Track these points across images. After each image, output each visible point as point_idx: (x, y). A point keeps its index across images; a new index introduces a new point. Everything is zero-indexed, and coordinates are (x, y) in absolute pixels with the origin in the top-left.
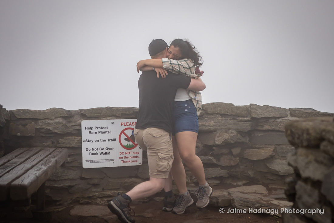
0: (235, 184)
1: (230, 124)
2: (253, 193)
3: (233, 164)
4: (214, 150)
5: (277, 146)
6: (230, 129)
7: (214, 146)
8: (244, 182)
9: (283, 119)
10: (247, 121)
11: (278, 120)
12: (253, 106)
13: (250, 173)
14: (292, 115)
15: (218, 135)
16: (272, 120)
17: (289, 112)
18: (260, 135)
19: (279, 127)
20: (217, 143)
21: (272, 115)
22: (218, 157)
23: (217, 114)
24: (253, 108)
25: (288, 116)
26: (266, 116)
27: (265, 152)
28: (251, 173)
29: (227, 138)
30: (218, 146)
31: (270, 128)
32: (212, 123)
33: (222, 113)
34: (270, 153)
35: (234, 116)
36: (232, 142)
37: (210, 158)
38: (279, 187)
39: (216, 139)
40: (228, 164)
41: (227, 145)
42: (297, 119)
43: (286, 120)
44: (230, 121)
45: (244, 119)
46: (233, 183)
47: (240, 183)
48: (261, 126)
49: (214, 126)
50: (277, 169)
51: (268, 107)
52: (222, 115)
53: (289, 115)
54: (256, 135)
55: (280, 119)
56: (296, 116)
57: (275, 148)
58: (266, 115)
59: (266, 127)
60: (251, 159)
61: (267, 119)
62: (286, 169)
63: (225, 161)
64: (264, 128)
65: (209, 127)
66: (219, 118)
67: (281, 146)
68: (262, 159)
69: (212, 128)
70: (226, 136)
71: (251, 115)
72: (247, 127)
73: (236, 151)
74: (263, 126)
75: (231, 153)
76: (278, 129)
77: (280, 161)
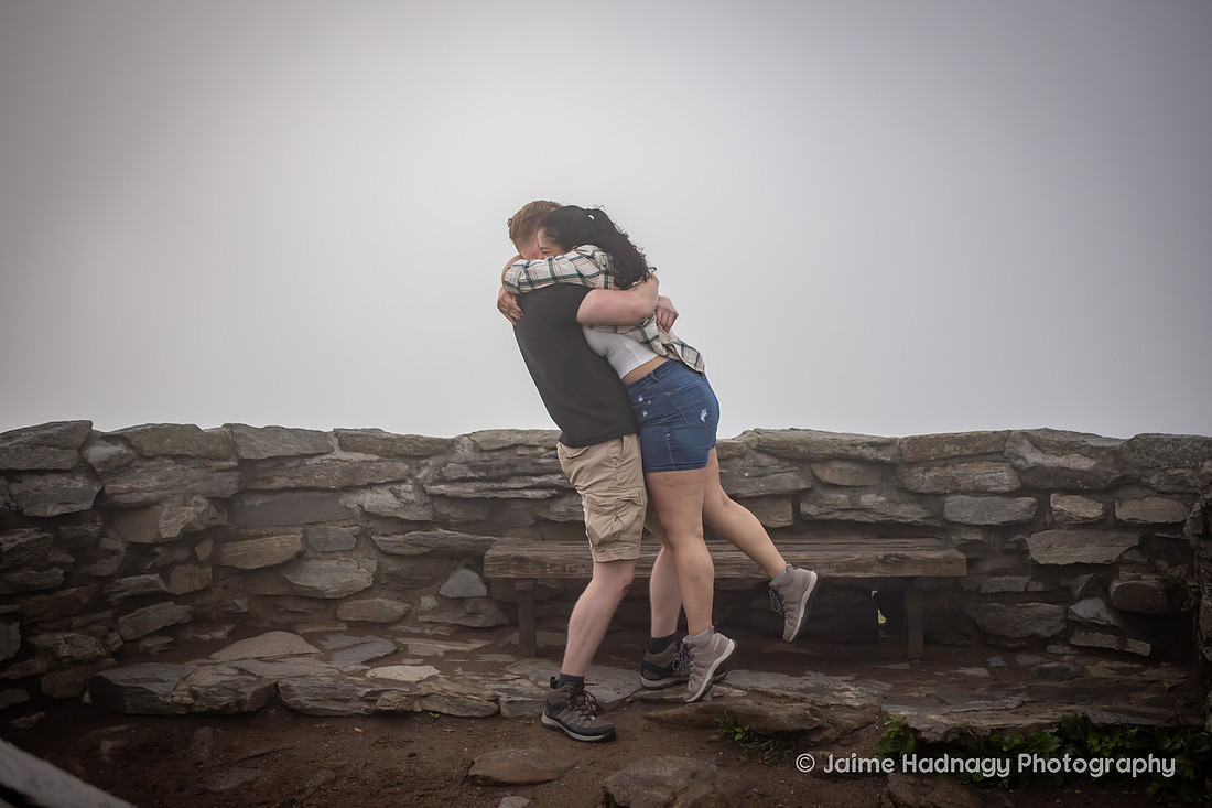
0: (208, 637)
1: (193, 481)
2: (285, 657)
3: (198, 588)
4: (157, 555)
5: (308, 528)
6: (194, 494)
7: (157, 544)
8: (228, 628)
9: (324, 457)
10: (232, 469)
11: (308, 462)
12: (240, 431)
13: (238, 602)
14: (344, 447)
15: (165, 512)
16: (294, 464)
17: (336, 441)
18: (260, 502)
19: (317, 480)
20: (165, 535)
21: (294, 449)
22: (165, 571)
23: (163, 455)
24: (240, 435)
25: (333, 450)
26: (280, 454)
27: (281, 545)
28: (241, 603)
29: (191, 518)
30: (169, 544)
31: (291, 484)
32: (153, 482)
33: (178, 451)
34: (299, 547)
35: (203, 457)
36: (201, 528)
37: (152, 577)
38: (323, 628)
39: (162, 524)
40: (188, 590)
41: (189, 537)
42: (361, 456)
43: (332, 460)
44: (195, 474)
45: (225, 464)
46: (201, 637)
47: (220, 634)
48: (264, 479)
49: (157, 488)
50: (317, 585)
51: (278, 429)
52: (178, 458)
53: (337, 449)
54: (248, 503)
55: (317, 460)
56: (355, 450)
57: (305, 532)
58: (280, 451)
59: (280, 482)
60: (245, 567)
61: (278, 461)
62: (342, 581)
63: (182, 582)
64: (275, 485)
65: (147, 494)
66: (170, 467)
67: (321, 526)
68: (274, 563)
69: (153, 496)
70: (189, 514)
71: (237, 454)
72: (229, 484)
73: (204, 551)
74: (270, 481)
75: (193, 558)
76: (313, 483)
77: (324, 564)
